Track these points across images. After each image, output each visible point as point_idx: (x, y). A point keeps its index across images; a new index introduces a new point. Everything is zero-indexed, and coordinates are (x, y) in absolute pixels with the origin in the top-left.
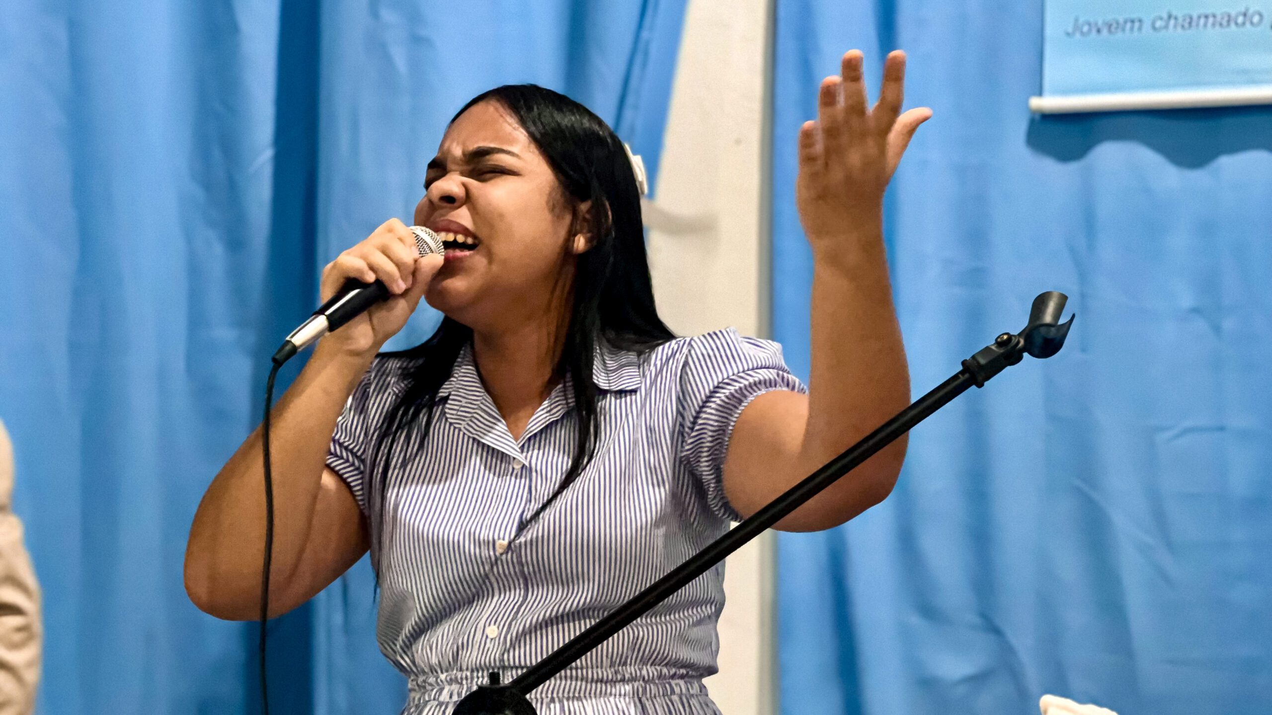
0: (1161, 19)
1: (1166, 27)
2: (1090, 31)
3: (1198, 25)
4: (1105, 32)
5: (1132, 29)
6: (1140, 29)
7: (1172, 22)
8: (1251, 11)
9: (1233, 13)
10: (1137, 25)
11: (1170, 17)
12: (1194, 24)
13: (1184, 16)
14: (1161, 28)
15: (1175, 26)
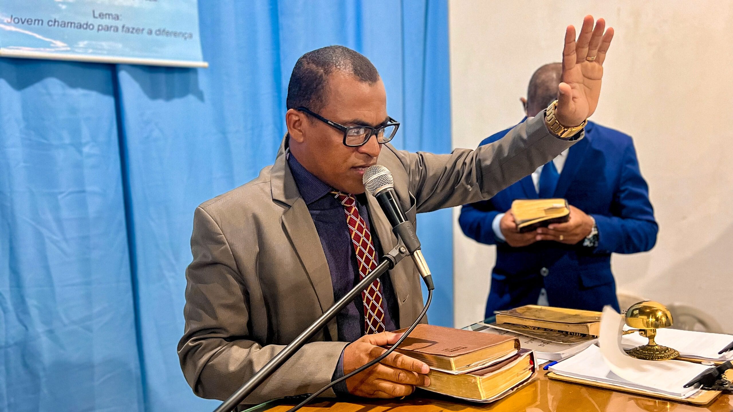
0: (52, 21)
1: (54, 25)
2: (18, 22)
3: (68, 26)
4: (26, 23)
5: (38, 24)
6: (42, 24)
7: (57, 23)
8: (89, 24)
9: (82, 23)
10: (40, 22)
11: (55, 22)
12: (66, 25)
13: (62, 22)
14: (51, 25)
15: (58, 25)
